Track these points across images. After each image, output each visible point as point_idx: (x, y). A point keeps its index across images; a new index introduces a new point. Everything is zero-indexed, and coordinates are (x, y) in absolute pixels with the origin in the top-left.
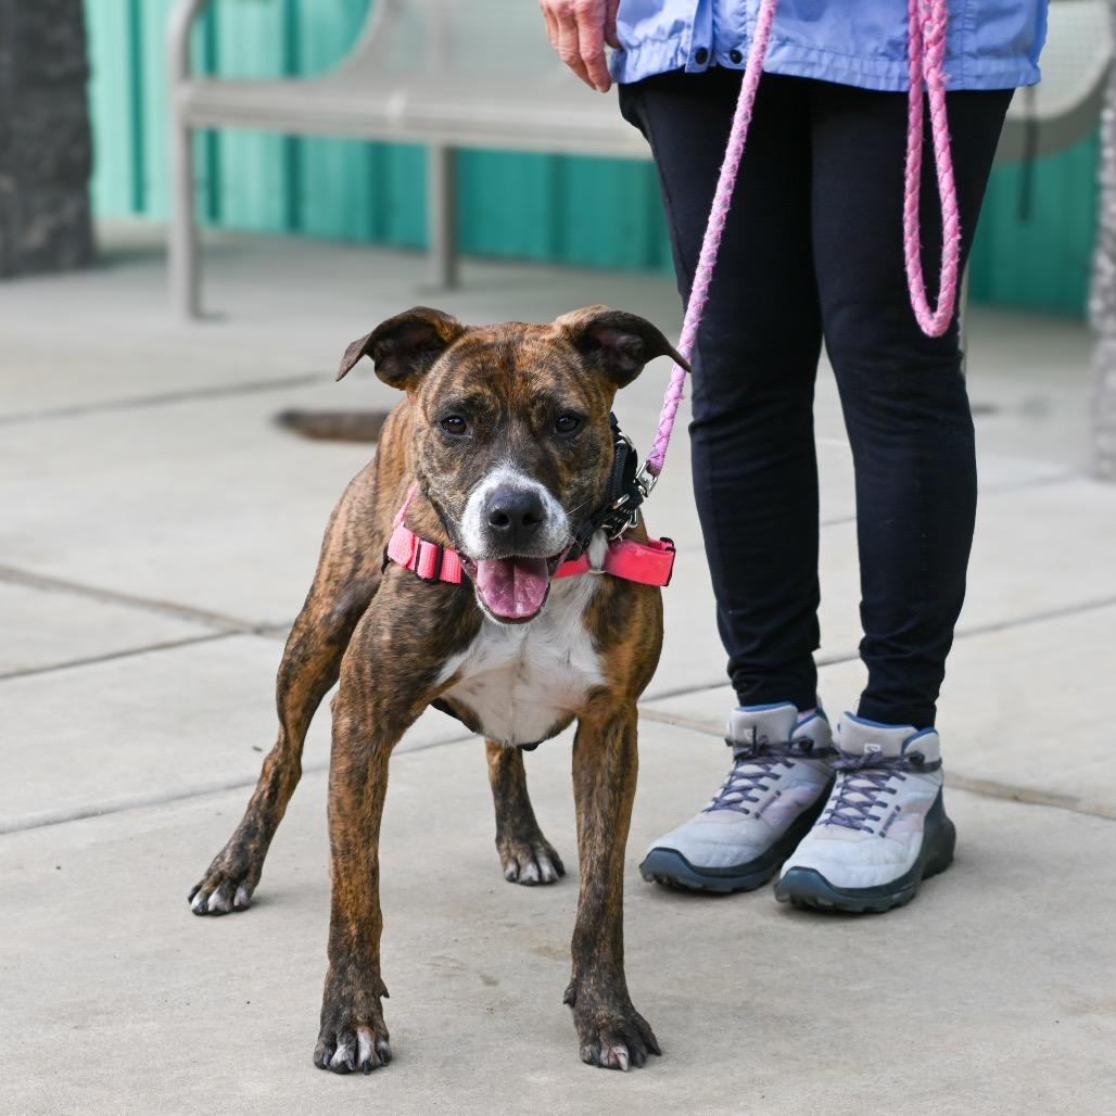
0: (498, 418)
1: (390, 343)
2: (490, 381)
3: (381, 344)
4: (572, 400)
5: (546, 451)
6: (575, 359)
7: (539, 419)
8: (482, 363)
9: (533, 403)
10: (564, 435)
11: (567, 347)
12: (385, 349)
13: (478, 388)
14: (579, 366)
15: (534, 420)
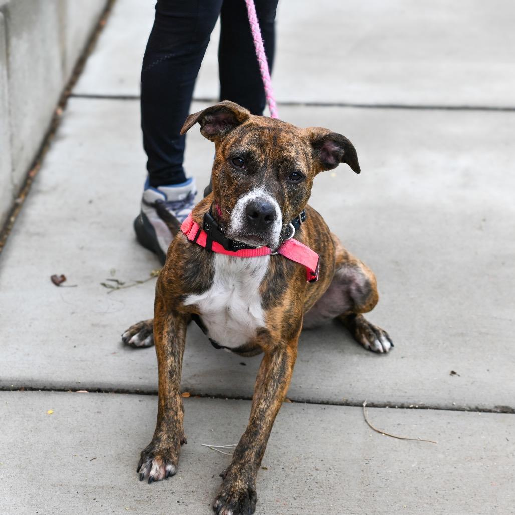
0: (262, 164)
1: (211, 117)
2: (261, 146)
3: (206, 117)
4: (302, 166)
5: (282, 188)
6: (309, 149)
7: (283, 171)
8: (259, 135)
9: (282, 162)
10: (292, 181)
11: (307, 142)
12: (208, 120)
13: (255, 149)
14: (310, 154)
15: (280, 171)
